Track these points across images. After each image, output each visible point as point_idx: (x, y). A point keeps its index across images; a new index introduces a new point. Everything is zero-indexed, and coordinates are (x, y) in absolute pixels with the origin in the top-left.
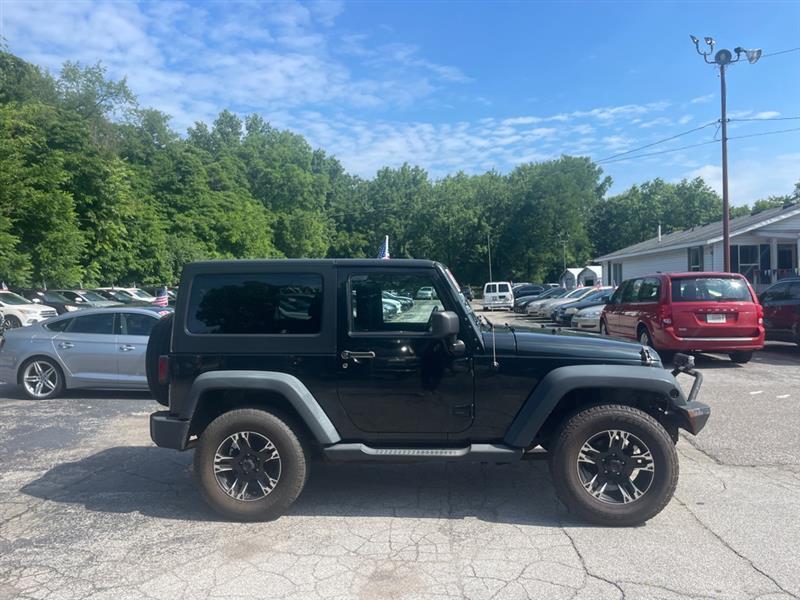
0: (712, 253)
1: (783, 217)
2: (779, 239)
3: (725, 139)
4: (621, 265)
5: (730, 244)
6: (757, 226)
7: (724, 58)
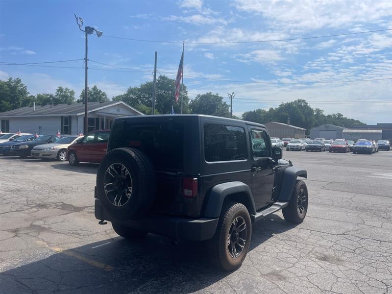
0: (77, 120)
1: (105, 107)
2: (107, 117)
3: (87, 68)
4: (8, 122)
5: (88, 116)
6: (96, 110)
7: (89, 30)
